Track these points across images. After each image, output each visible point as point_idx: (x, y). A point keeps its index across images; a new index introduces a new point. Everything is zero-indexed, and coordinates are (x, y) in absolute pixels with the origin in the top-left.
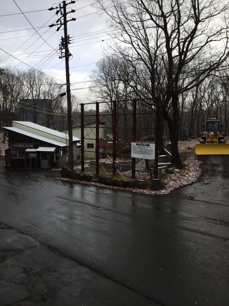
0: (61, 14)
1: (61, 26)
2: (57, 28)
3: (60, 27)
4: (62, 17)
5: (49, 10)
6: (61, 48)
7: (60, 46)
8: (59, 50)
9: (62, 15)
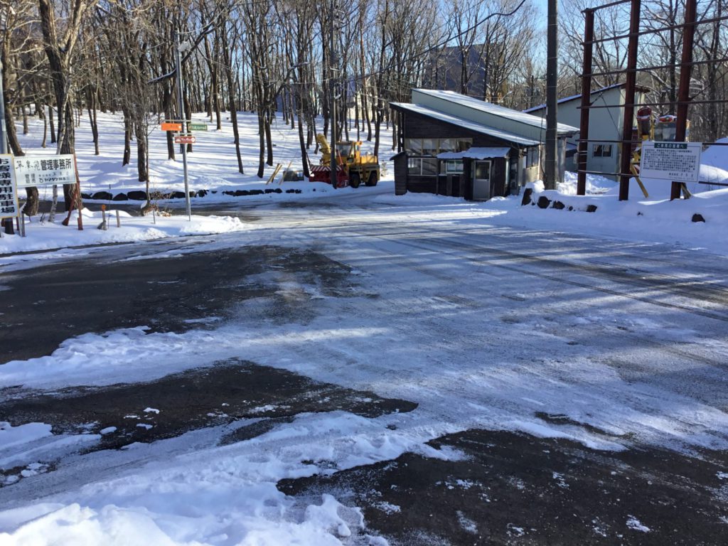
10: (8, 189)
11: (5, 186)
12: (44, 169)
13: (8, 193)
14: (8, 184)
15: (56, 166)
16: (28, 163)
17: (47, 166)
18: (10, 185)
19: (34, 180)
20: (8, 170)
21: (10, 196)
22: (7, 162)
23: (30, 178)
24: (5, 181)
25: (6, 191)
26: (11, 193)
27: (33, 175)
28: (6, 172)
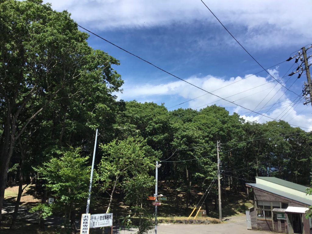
0: (301, 60)
1: (303, 72)
2: (298, 75)
3: (301, 73)
4: (303, 63)
5: (287, 61)
6: (305, 93)
7: (303, 92)
8: (303, 96)
9: (302, 62)
10: (86, 229)
11: (85, 227)
12: (101, 220)
13: (86, 230)
14: (86, 226)
15: (106, 218)
16: (95, 217)
17: (102, 219)
18: (87, 227)
19: (96, 225)
20: (87, 220)
21: (86, 231)
22: (88, 217)
23: (95, 224)
24: (85, 225)
25: (85, 229)
26: (87, 231)
27: (96, 222)
28: (86, 221)
